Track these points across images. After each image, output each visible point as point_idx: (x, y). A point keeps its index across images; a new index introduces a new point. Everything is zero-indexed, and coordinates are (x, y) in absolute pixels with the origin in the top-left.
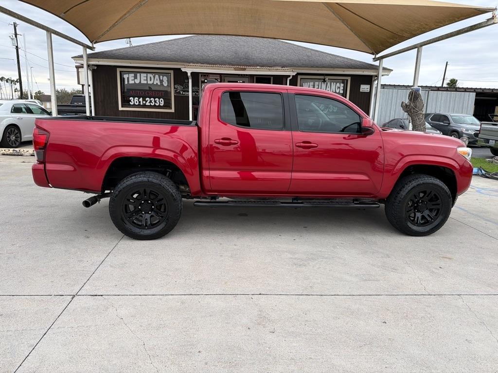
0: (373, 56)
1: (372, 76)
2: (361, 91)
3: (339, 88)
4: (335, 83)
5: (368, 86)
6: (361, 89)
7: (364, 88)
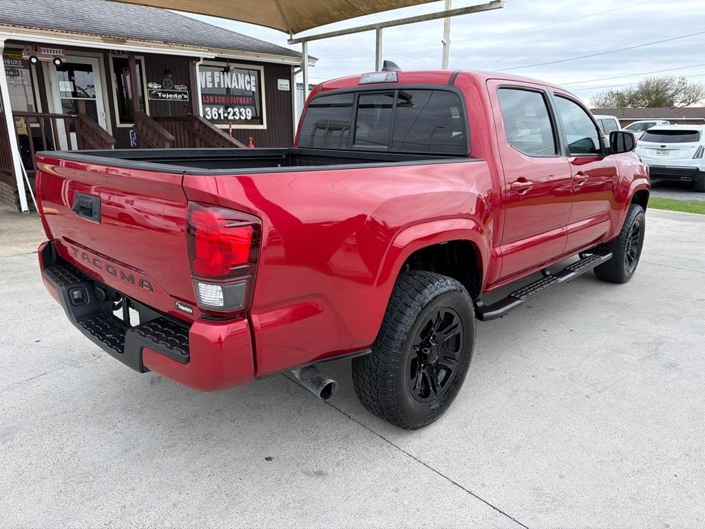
0: (288, 36)
1: (290, 65)
2: (279, 89)
3: (250, 82)
4: (243, 75)
5: (286, 82)
6: (279, 86)
7: (283, 84)
